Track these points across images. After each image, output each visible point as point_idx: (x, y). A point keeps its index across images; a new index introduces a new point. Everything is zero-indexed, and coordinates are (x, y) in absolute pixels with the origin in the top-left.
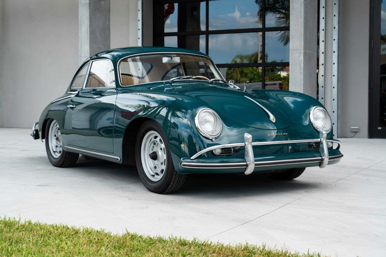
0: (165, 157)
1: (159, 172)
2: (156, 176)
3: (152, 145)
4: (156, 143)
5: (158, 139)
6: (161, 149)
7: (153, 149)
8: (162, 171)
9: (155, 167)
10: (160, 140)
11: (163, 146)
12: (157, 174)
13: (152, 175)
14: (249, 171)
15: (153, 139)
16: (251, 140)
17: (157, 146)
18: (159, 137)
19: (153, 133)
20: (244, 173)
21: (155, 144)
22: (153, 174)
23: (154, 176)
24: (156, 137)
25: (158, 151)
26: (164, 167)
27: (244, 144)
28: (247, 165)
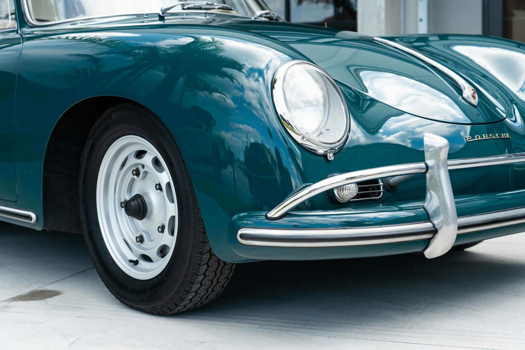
0: (172, 209)
1: (153, 253)
2: (143, 264)
3: (130, 176)
4: (142, 171)
5: (147, 160)
6: (159, 187)
7: (130, 189)
8: (163, 251)
9: (141, 239)
10: (156, 162)
11: (165, 177)
12: (147, 258)
13: (131, 261)
14: (438, 248)
15: (133, 161)
16: (444, 154)
17: (144, 177)
18: (153, 152)
19: (131, 143)
20: (421, 254)
21: (137, 173)
22: (135, 259)
23: (136, 263)
24: (140, 154)
25: (147, 194)
26: (170, 241)
27: (422, 165)
28: (434, 231)
